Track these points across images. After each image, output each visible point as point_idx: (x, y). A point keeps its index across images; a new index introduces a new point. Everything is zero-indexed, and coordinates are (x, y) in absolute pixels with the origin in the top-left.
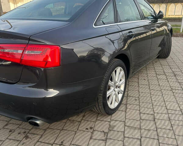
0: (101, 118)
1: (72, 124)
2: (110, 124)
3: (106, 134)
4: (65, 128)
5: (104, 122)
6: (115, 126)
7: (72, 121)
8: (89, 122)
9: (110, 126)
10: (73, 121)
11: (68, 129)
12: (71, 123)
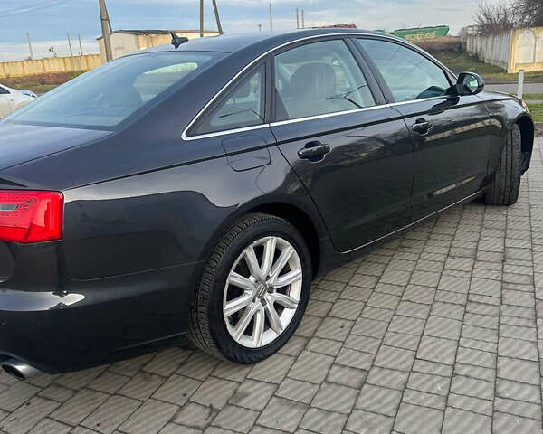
0: (221, 373)
1: (144, 383)
2: (236, 390)
3: (214, 414)
4: (122, 392)
5: (226, 382)
6: (246, 395)
7: (147, 375)
8: (188, 380)
9: (235, 393)
10: (152, 374)
11: (128, 395)
12: (145, 379)
